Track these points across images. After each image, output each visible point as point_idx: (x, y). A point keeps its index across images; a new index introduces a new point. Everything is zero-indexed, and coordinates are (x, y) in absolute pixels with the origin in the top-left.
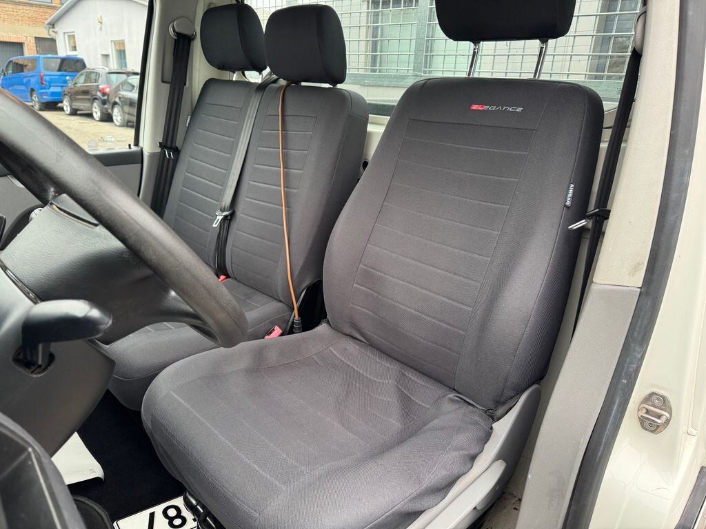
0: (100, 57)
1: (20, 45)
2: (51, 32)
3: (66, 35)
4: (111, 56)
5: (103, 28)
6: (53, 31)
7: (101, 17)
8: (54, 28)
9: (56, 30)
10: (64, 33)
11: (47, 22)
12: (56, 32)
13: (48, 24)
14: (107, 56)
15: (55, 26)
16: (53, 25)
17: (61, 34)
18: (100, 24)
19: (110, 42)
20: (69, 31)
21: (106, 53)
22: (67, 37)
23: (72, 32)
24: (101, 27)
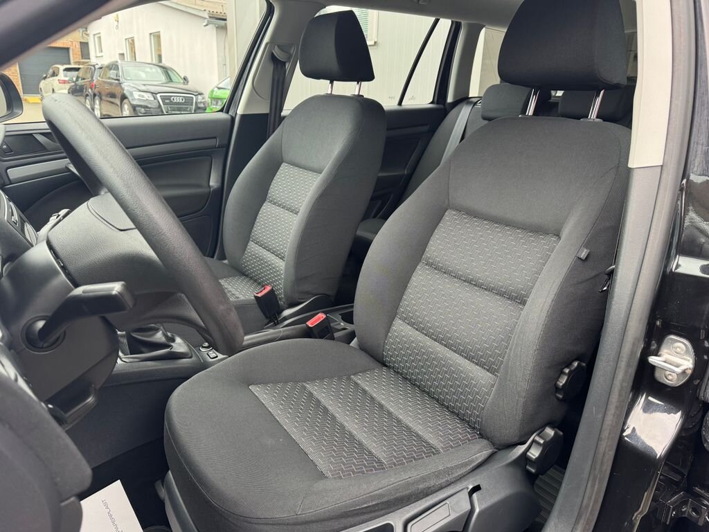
0: (117, 55)
1: (68, 49)
3: (96, 36)
4: (126, 55)
5: (119, 25)
7: (118, 16)
9: (88, 32)
10: (94, 35)
12: (87, 35)
14: (123, 54)
16: (86, 28)
17: (91, 36)
18: (116, 23)
19: (124, 40)
20: (97, 32)
21: (122, 52)
22: (96, 39)
23: (99, 33)
24: (117, 26)
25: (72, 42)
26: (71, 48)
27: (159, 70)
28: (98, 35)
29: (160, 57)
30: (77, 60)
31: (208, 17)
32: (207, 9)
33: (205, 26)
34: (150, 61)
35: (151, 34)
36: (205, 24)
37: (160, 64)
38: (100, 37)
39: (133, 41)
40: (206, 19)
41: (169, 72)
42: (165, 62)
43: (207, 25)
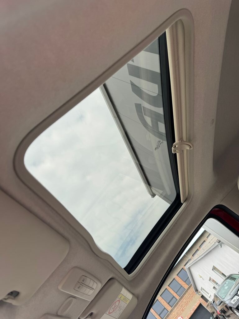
0: (213, 289)
1: (201, 305)
2: (199, 293)
4: (215, 287)
7: (199, 275)
8: (198, 291)
9: (199, 290)
10: (201, 290)
11: (195, 291)
13: (196, 291)
15: (198, 289)
17: (201, 291)
20: (201, 288)
21: (213, 287)
23: (202, 288)
24: (203, 279)
25: (199, 300)
26: (201, 302)
27: (228, 280)
29: (223, 274)
30: (206, 305)
32: (215, 241)
33: (221, 247)
34: (223, 280)
35: (213, 270)
37: (227, 277)
38: (203, 289)
41: (232, 277)
42: (227, 274)
43: (221, 246)
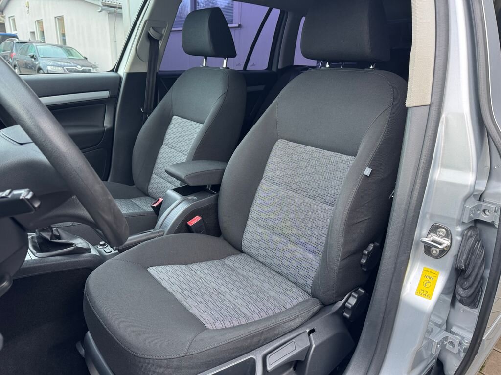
3: (11, 18)
5: (30, 10)
6: (3, 17)
14: (33, 33)
16: (2, 12)
18: (27, 9)
19: (34, 22)
22: (11, 20)
28: (13, 18)
31: (101, 5)
36: (99, 10)
39: (42, 23)
40: (100, 6)
